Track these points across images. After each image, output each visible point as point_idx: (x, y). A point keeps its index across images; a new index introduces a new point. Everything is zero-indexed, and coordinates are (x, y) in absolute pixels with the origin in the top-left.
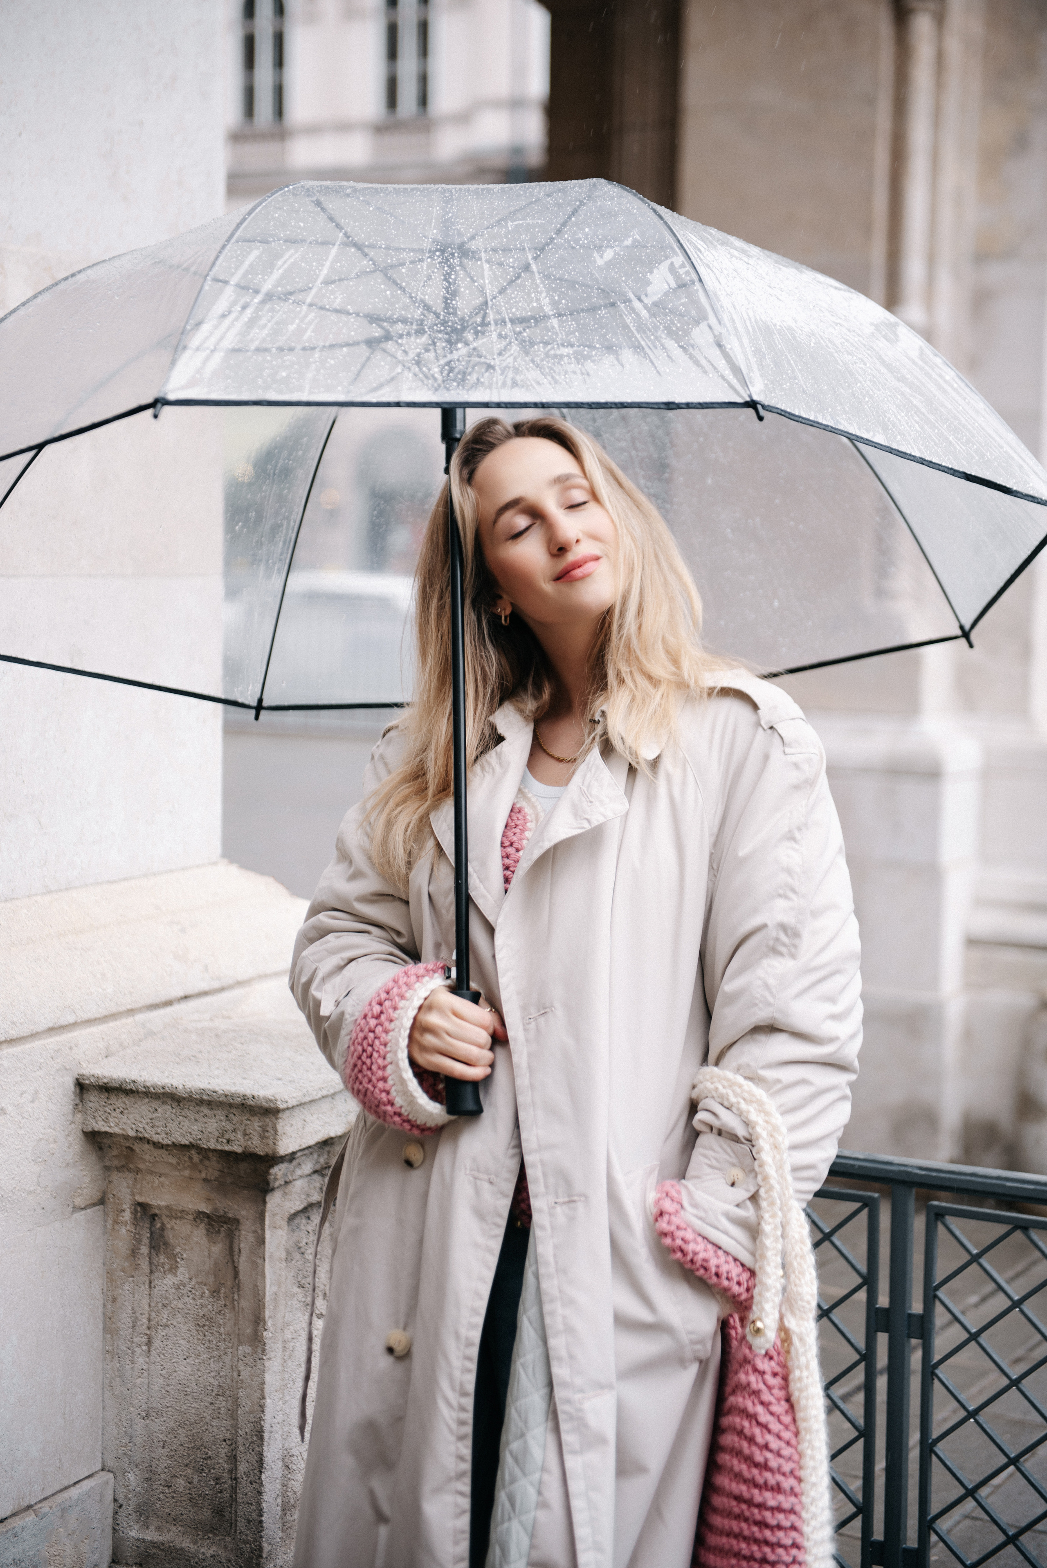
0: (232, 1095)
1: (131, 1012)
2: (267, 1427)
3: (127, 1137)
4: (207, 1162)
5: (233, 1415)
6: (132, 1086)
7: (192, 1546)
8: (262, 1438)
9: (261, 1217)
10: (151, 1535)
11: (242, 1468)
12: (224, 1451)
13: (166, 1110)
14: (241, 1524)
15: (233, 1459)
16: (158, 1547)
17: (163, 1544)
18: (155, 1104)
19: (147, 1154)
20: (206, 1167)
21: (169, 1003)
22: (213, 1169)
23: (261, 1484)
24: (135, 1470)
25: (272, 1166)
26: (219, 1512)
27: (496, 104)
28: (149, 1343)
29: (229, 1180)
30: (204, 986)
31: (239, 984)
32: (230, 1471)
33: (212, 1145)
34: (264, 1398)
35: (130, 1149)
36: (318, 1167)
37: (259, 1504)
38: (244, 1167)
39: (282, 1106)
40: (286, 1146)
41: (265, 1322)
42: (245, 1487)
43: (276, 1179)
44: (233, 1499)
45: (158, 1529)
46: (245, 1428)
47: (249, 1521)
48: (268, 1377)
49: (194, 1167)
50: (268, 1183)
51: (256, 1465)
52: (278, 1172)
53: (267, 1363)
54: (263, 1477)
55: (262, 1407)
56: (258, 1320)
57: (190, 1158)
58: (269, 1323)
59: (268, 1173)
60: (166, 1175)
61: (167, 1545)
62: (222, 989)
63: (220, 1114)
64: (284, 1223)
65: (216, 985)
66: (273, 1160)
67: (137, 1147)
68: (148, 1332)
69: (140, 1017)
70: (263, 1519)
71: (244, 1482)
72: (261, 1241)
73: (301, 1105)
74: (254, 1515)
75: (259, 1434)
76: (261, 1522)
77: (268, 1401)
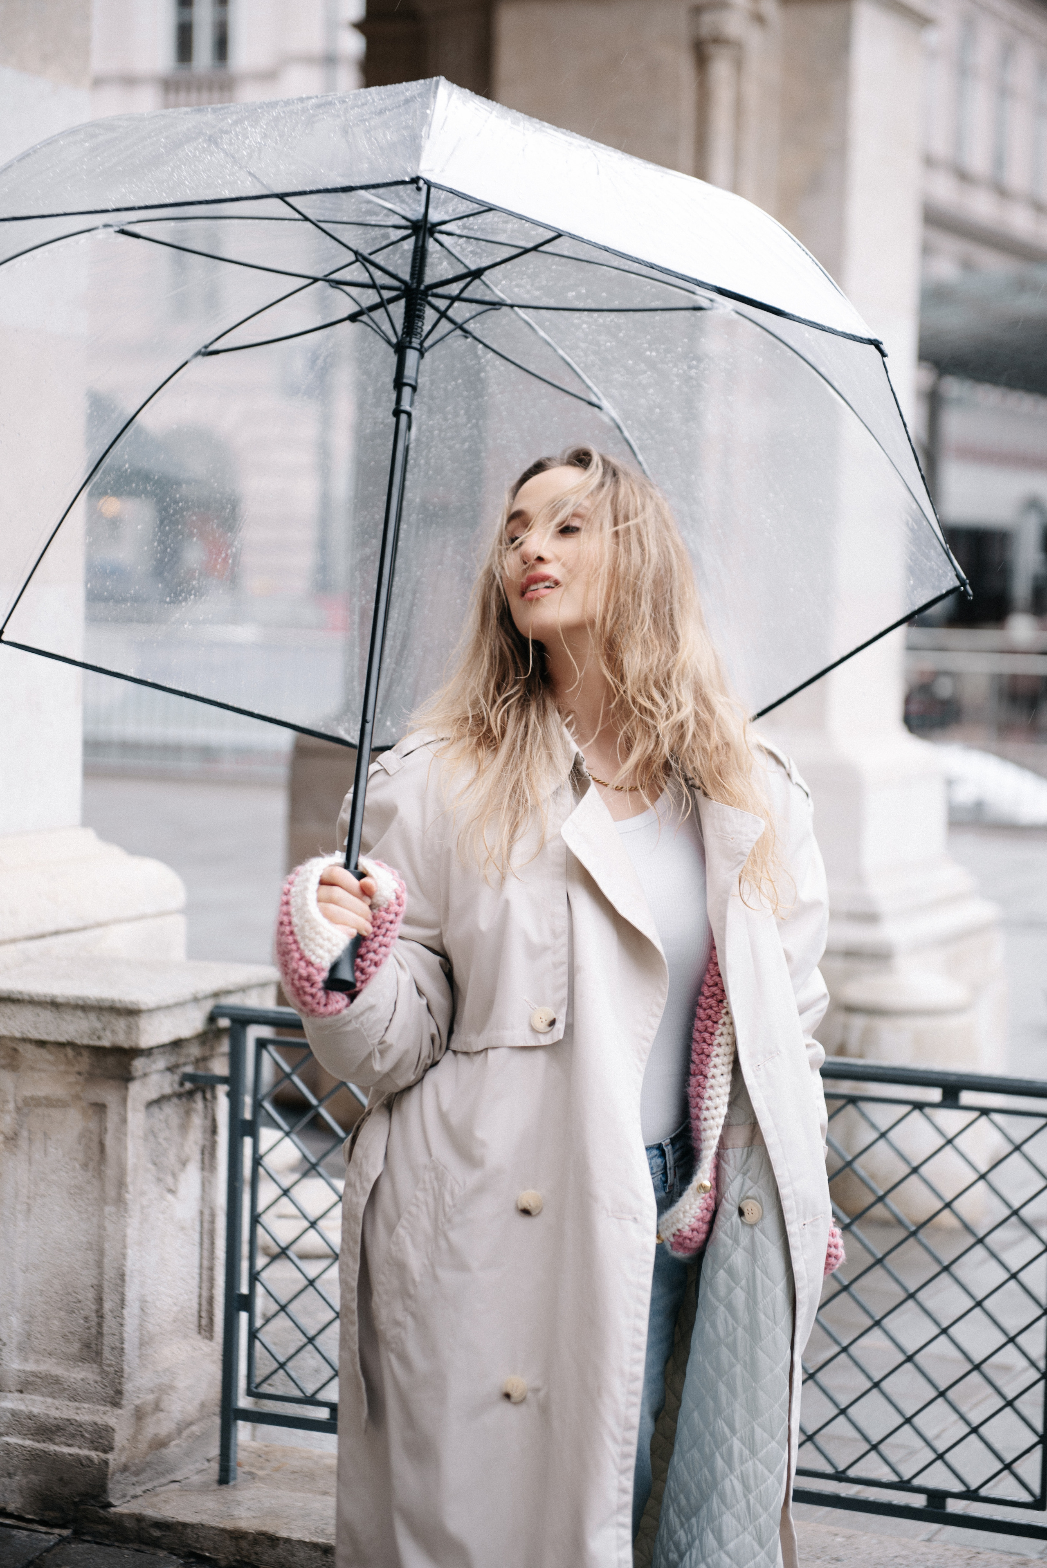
0: (102, 1000)
1: (13, 941)
2: (128, 1272)
3: (13, 1039)
4: (80, 1058)
5: (100, 1265)
6: (20, 997)
7: (65, 1373)
8: (123, 1280)
9: (124, 1100)
10: (31, 1367)
11: (107, 1306)
12: (91, 1294)
13: (47, 1015)
14: (107, 1352)
15: (100, 1300)
16: (37, 1376)
17: (40, 1373)
18: (38, 1010)
19: (29, 1052)
20: (79, 1062)
21: (42, 936)
22: (85, 1062)
23: (123, 1318)
24: (16, 1313)
25: (133, 1058)
26: (87, 1346)
27: (308, 60)
28: (29, 1210)
29: (98, 1071)
30: (70, 924)
31: (99, 925)
32: (97, 1311)
33: (86, 1041)
34: (125, 1247)
35: (15, 1050)
36: (170, 1065)
37: (121, 1334)
38: (111, 1061)
39: (143, 1007)
40: (146, 1041)
41: (126, 1186)
42: (109, 1323)
43: (137, 1070)
44: (100, 1334)
45: (37, 1362)
46: (110, 1273)
47: (113, 1348)
48: (130, 1232)
49: (69, 1062)
50: (130, 1072)
51: (119, 1302)
52: (139, 1064)
53: (128, 1220)
54: (125, 1312)
55: (124, 1256)
56: (121, 1184)
57: (66, 1056)
58: (131, 1188)
59: (130, 1064)
60: (44, 1071)
61: (43, 1374)
62: (84, 928)
63: (92, 1016)
64: (142, 1109)
65: (81, 924)
66: (135, 1052)
67: (21, 1048)
68: (28, 1201)
69: (21, 946)
70: (124, 1346)
71: (108, 1317)
72: (124, 1121)
73: (158, 1009)
74: (118, 1344)
75: (122, 1277)
76: (122, 1349)
77: (129, 1252)
